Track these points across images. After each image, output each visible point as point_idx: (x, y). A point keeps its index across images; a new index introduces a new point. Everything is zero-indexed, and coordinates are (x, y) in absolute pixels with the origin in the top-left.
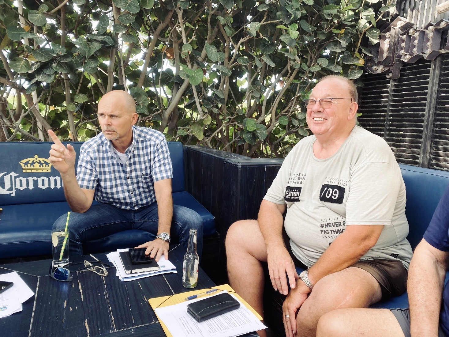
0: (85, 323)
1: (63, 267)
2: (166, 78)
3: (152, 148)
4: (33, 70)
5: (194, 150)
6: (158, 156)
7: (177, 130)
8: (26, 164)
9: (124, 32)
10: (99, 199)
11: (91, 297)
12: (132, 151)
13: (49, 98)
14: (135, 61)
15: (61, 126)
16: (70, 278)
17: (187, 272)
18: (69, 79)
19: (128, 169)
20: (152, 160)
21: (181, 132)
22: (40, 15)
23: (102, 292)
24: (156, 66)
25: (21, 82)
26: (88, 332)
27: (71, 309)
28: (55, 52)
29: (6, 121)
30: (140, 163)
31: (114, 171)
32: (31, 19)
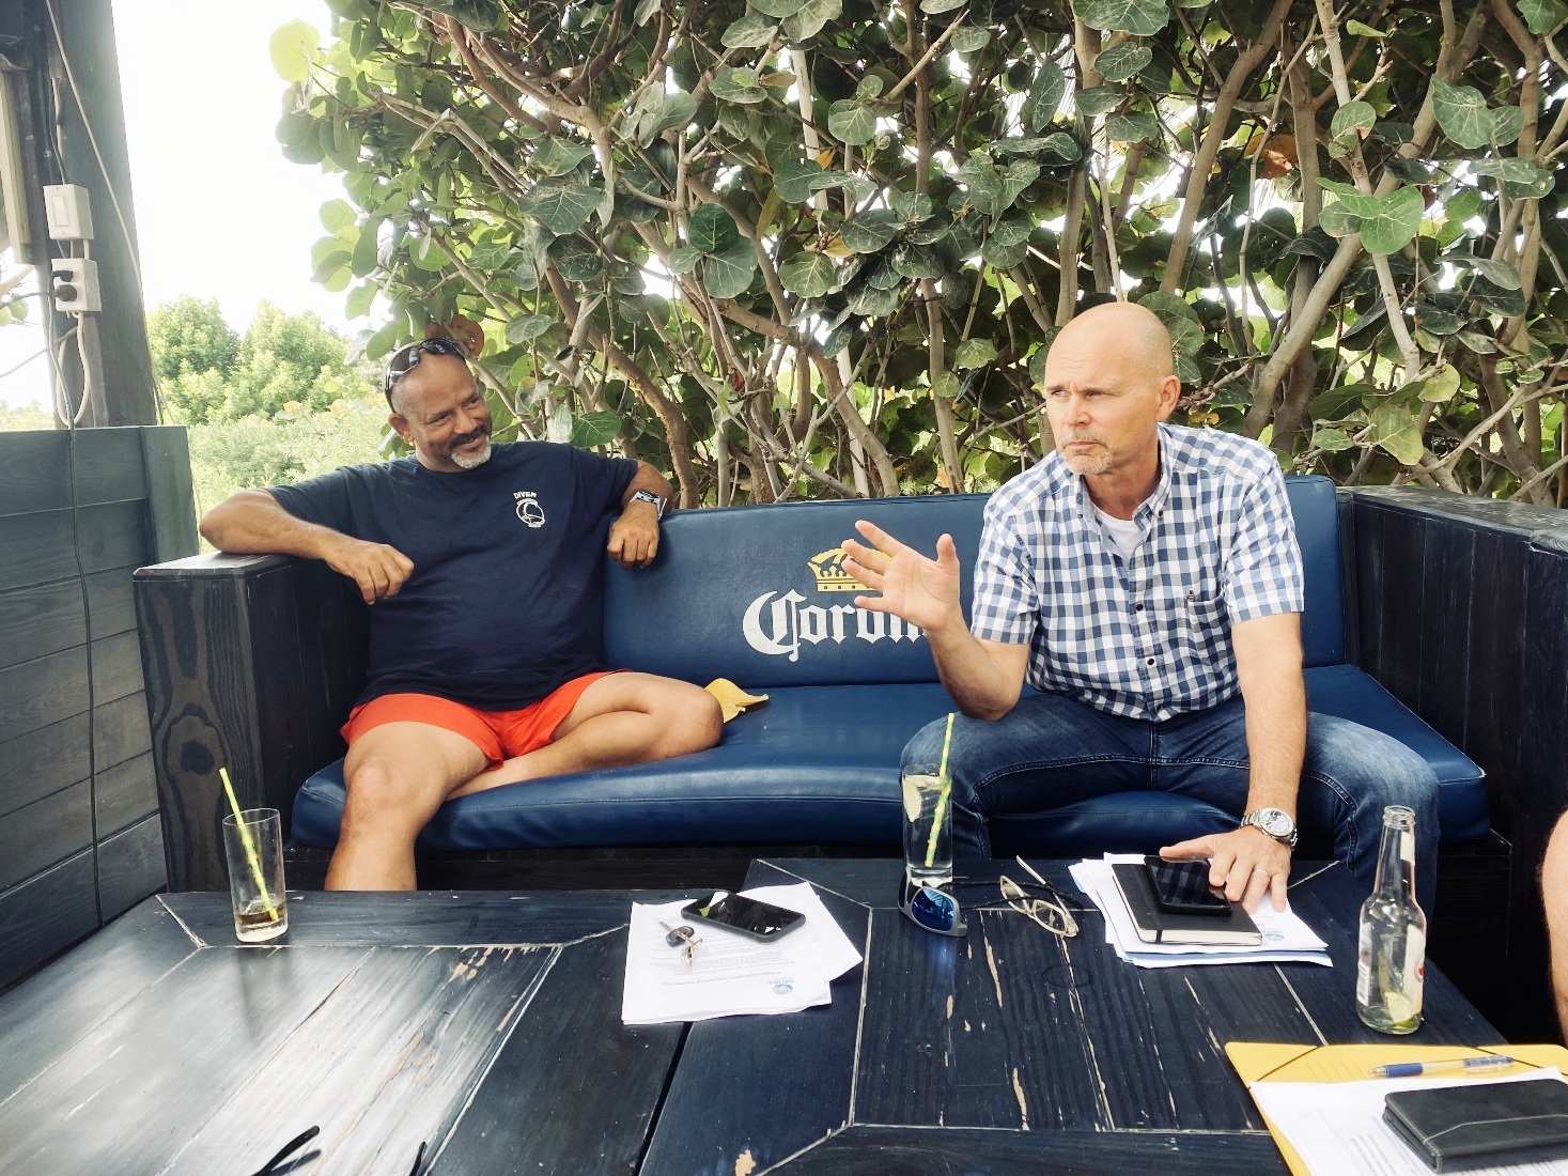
0: (1011, 1079)
1: (938, 888)
2: (1266, 246)
3: (1227, 500)
4: (843, 284)
5: (1386, 506)
6: (1248, 530)
7: (1310, 433)
8: (826, 566)
9: (1113, 110)
10: (1037, 676)
11: (1028, 999)
12: (1156, 512)
13: (883, 365)
14: (1149, 202)
15: (915, 449)
16: (959, 926)
17: (1375, 969)
18: (938, 298)
19: (1140, 575)
20: (1226, 542)
21: (1327, 439)
22: (860, 110)
23: (1061, 986)
24: (1226, 208)
25: (808, 327)
26: (1024, 1111)
27: (968, 1028)
28: (902, 216)
29: (772, 445)
30: (1182, 554)
31: (1091, 583)
32: (837, 130)
